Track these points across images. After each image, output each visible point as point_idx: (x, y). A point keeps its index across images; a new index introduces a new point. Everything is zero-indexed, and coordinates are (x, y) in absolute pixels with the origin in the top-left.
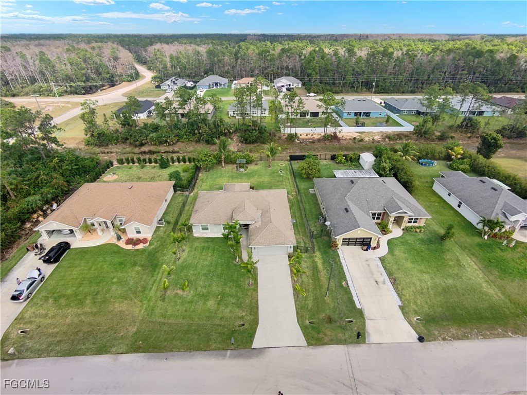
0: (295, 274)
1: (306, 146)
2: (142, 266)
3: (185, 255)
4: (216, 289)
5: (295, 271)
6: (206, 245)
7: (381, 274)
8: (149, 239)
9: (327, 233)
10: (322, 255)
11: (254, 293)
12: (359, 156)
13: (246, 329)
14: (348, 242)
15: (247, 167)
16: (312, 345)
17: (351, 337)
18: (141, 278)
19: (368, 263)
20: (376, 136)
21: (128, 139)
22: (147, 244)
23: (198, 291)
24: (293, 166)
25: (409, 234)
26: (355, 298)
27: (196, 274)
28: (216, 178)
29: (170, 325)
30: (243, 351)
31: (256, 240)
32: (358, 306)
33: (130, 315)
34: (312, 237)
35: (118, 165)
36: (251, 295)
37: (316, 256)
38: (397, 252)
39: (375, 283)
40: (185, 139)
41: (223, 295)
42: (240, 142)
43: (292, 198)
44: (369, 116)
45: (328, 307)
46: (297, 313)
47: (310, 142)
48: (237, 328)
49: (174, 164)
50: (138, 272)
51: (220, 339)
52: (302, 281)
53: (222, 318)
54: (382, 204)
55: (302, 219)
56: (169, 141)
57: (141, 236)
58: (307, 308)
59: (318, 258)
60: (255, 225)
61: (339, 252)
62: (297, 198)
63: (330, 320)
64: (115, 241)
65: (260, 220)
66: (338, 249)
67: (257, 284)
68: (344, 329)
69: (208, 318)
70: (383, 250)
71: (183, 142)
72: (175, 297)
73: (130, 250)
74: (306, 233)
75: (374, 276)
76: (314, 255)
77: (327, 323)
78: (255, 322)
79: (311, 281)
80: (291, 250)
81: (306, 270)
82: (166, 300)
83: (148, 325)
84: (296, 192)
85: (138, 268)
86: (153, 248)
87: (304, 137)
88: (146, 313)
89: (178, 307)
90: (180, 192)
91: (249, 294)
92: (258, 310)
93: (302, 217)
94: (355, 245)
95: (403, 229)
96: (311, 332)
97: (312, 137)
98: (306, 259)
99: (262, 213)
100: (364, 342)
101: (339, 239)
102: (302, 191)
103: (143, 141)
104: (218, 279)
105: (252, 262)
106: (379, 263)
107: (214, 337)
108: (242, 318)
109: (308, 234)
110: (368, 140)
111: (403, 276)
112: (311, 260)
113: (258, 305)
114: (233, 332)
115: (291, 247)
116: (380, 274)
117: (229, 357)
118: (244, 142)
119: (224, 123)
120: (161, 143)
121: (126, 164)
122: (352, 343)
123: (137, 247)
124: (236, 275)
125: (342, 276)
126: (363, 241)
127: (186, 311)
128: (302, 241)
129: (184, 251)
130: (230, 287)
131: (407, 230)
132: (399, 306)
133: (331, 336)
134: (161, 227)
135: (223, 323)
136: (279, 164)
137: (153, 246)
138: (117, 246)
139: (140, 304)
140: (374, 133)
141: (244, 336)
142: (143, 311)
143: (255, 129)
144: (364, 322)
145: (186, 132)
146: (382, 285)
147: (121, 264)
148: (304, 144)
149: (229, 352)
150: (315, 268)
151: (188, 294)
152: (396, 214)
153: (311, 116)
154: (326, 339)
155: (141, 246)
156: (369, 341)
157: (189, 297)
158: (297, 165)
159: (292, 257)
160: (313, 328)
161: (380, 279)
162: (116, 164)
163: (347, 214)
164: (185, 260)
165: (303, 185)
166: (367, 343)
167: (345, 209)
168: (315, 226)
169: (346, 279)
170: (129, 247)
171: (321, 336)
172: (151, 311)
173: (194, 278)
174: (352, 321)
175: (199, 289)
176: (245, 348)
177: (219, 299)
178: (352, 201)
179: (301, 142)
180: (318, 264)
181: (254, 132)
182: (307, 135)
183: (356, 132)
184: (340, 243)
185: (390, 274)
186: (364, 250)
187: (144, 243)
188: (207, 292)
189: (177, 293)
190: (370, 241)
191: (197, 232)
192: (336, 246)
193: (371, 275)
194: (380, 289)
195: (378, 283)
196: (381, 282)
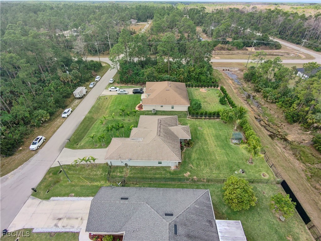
7: (64, 227)
8: (142, 110)
16: (49, 169)
19: (80, 219)
26: (59, 198)
32: (52, 198)
39: (60, 218)
75: (65, 219)
77: (56, 180)
116: (65, 225)
125: (78, 195)
132: (32, 229)
133: (48, 179)
146: (55, 223)
156: (31, 197)
160: (57, 172)
161: (60, 224)
169: (75, 196)
171: (51, 174)
193: (68, 217)
194: (53, 219)
195: (58, 220)
196: (58, 224)
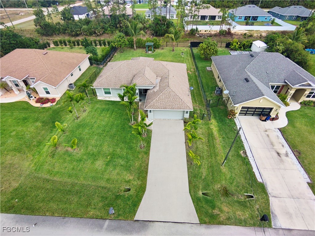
0: (190, 140)
1: (204, 39)
2: (43, 122)
3: (85, 115)
4: (106, 149)
5: (190, 137)
6: (107, 107)
7: (283, 146)
8: (57, 100)
9: (223, 103)
10: (218, 122)
11: (145, 156)
12: (252, 43)
13: (131, 196)
14: (246, 111)
15: (155, 51)
16: (205, 223)
17: (252, 217)
18: (39, 134)
19: (267, 133)
20: (263, 33)
21: (67, 30)
22: (54, 104)
23: (88, 149)
24: (193, 51)
25: (308, 108)
26: (255, 170)
27: (90, 133)
28: (128, 57)
29: (54, 182)
30: (123, 223)
31: (152, 103)
32: (260, 180)
33: (19, 169)
34: (208, 105)
35: (54, 46)
36: (142, 158)
37: (211, 123)
38: (298, 125)
39: (277, 154)
40: (109, 31)
41: (113, 156)
42: (151, 35)
43: (190, 73)
44: (256, 20)
45: (224, 177)
46: (190, 182)
47: (208, 36)
48: (122, 193)
49: (97, 47)
50: (37, 128)
51: (100, 204)
52: (197, 148)
53: (108, 180)
54: (282, 77)
55: (199, 90)
56: (96, 32)
57: (50, 96)
58: (201, 177)
59: (214, 125)
60: (153, 90)
61: (236, 121)
62: (195, 73)
63: (226, 193)
64: (27, 99)
65: (158, 85)
66: (235, 118)
67: (150, 147)
68: (243, 205)
69: (94, 179)
70: (283, 122)
71: (108, 34)
72: (64, 154)
73: (38, 107)
74: (202, 102)
75: (275, 147)
76: (209, 122)
77: (223, 195)
78: (142, 189)
79: (206, 148)
80: (187, 116)
81: (201, 136)
82: (55, 156)
83: (31, 181)
84: (194, 69)
85: (39, 124)
86: (58, 107)
87: (203, 32)
88: (34, 168)
89: (66, 164)
90: (95, 65)
91: (140, 156)
92: (147, 175)
93: (199, 88)
94: (253, 115)
95: (301, 103)
96: (204, 206)
97: (210, 32)
98: (201, 126)
99: (161, 80)
100: (270, 226)
101: (238, 108)
102: (200, 69)
103: (78, 32)
104: (110, 140)
105: (145, 124)
106: (279, 134)
107: (95, 201)
108: (129, 182)
109: (204, 103)
110: (256, 36)
111: (309, 149)
112: (207, 127)
113: (147, 169)
114: (118, 197)
115: (187, 113)
116: (281, 145)
117: (106, 229)
118: (155, 34)
119: (139, 18)
120: (91, 34)
121: (60, 46)
122: (254, 225)
123: (44, 106)
124: (129, 136)
125: (240, 145)
126: (263, 111)
127: (73, 169)
128: (198, 109)
129: (85, 111)
130: (121, 148)
131: (305, 104)
132: (308, 183)
133: (228, 213)
134: (71, 90)
135: (108, 186)
136: (182, 50)
137: (59, 106)
138: (27, 103)
139: (32, 158)
140: (261, 31)
141: (127, 204)
142: (32, 165)
143: (164, 24)
144: (268, 200)
145: (110, 26)
146: (285, 158)
147: (25, 119)
148: (202, 37)
149: (107, 222)
150: (210, 135)
151: (78, 152)
152: (299, 86)
153: (209, 20)
154: (223, 217)
155: (48, 105)
156: (275, 225)
157: (78, 155)
158: (196, 50)
159: (187, 123)
160: (207, 201)
161: (283, 151)
162: (52, 46)
163: (247, 83)
164: (84, 119)
165: (200, 65)
166: (273, 227)
167: (245, 79)
168: (211, 97)
169: (244, 149)
170: (38, 105)
171: (216, 211)
172: (39, 167)
173: (88, 136)
174: (252, 197)
175: (90, 148)
176: (126, 219)
177: (108, 160)
178: (252, 73)
179: (200, 36)
180: (214, 132)
181: (163, 26)
182: (205, 31)
183: (246, 30)
184: (238, 111)
185: (293, 147)
186: (263, 121)
187: (52, 103)
188: (98, 151)
189: (67, 150)
190: (270, 112)
191: (101, 96)
192: (234, 114)
193: (272, 146)
194: (283, 161)
195: (281, 155)
196: (284, 154)
